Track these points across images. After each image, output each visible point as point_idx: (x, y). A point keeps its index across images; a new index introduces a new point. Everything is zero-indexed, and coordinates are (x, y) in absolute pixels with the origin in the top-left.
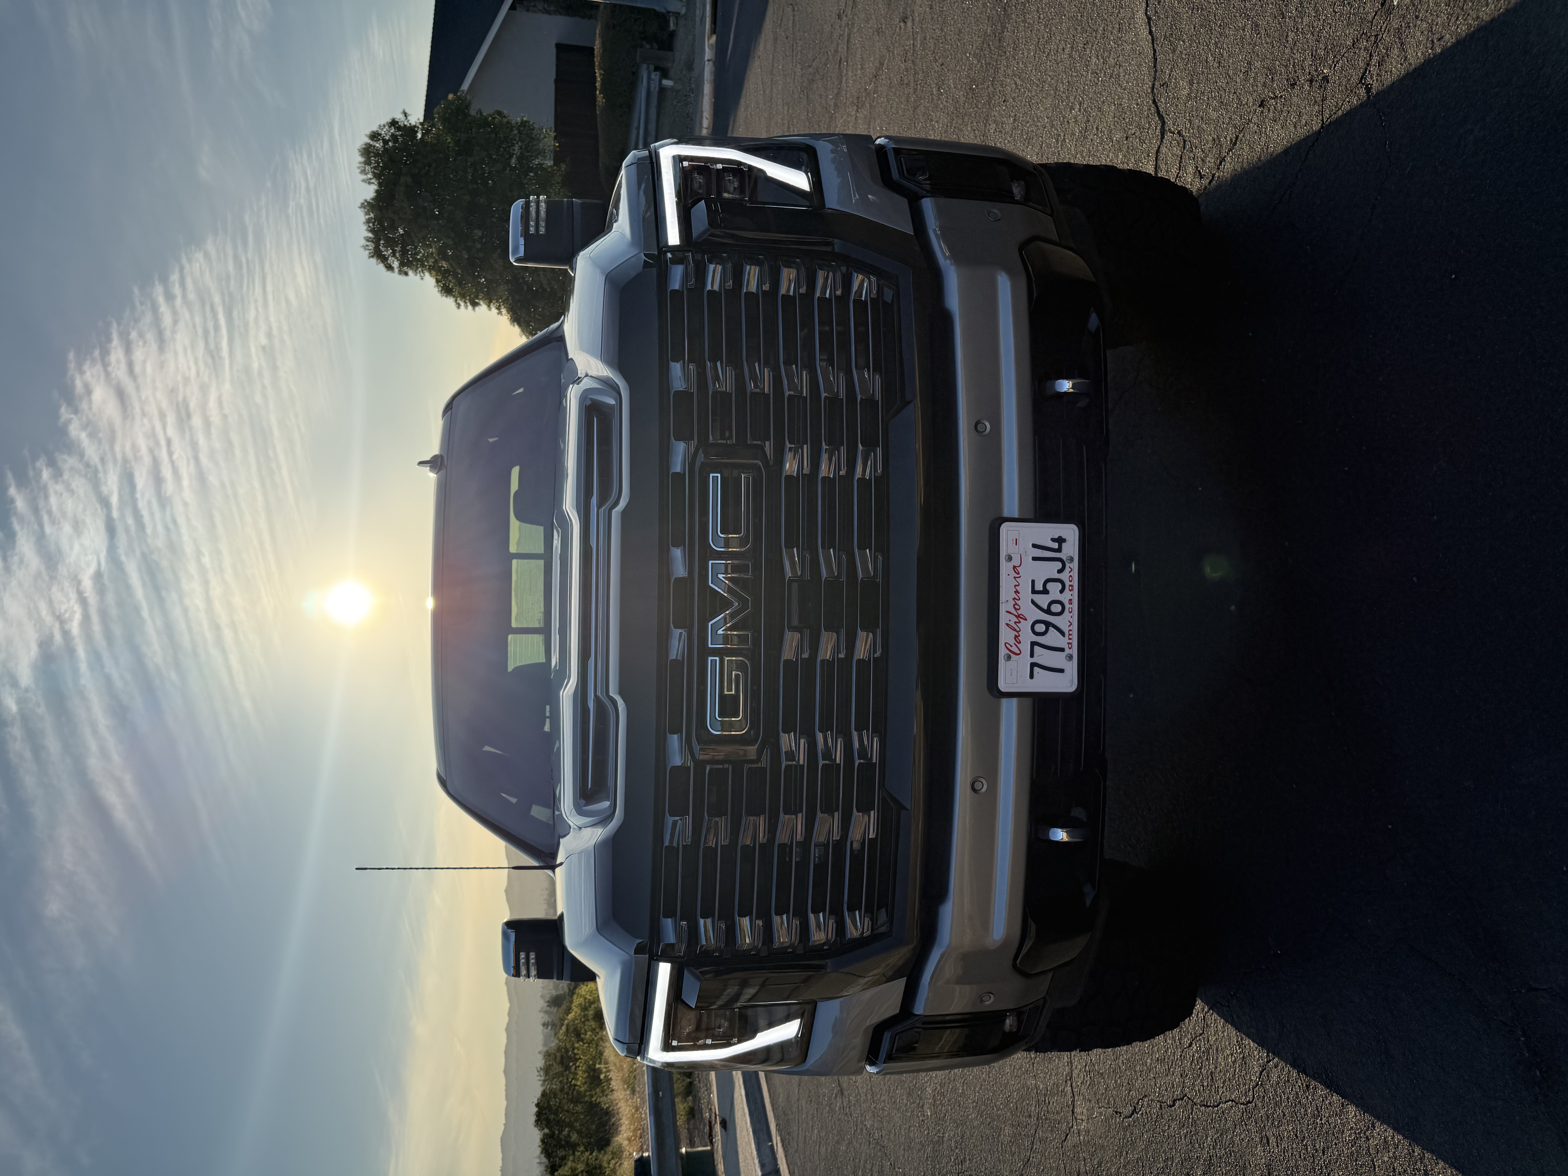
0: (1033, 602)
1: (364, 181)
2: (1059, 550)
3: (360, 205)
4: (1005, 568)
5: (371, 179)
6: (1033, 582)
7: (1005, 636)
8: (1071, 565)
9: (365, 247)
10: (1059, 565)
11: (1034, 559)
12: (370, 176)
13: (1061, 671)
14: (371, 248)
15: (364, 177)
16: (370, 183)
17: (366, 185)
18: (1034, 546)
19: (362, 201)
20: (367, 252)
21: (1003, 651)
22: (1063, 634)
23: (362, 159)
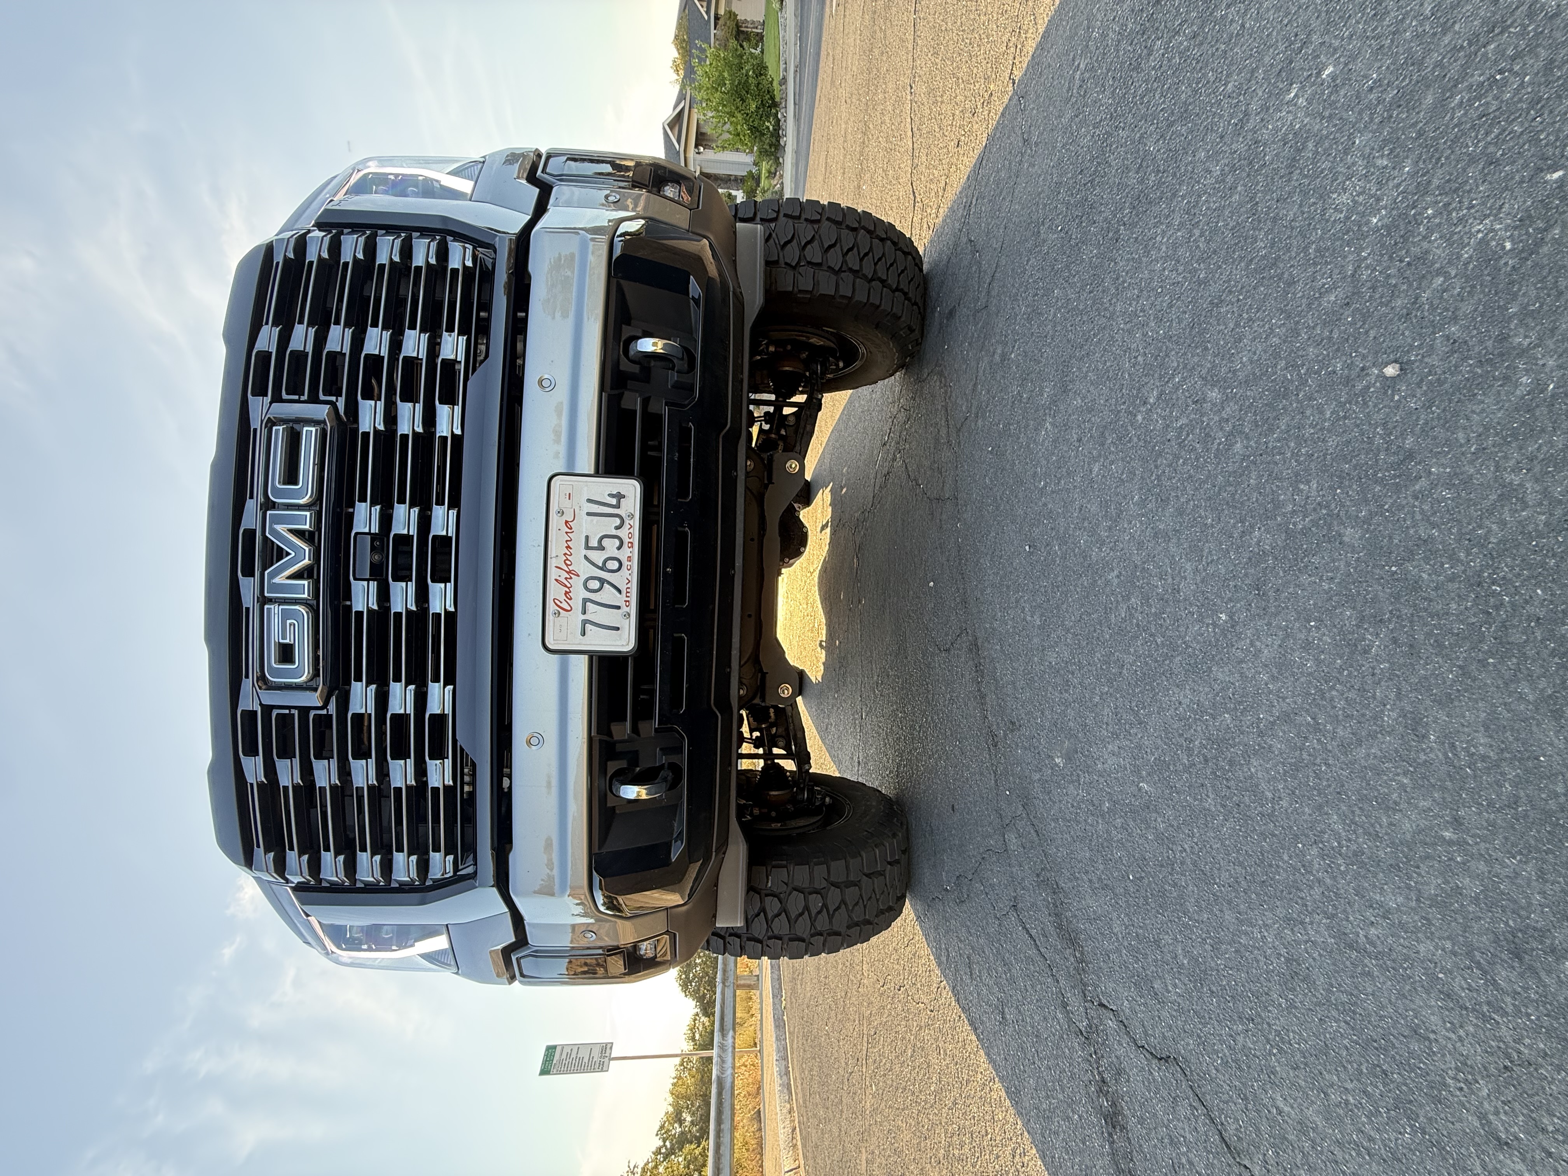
0: (586, 557)
2: (618, 506)
4: (556, 523)
6: (587, 537)
8: (632, 524)
10: (618, 521)
11: (589, 514)
13: (618, 629)
18: (589, 501)
21: (551, 607)
22: (620, 591)
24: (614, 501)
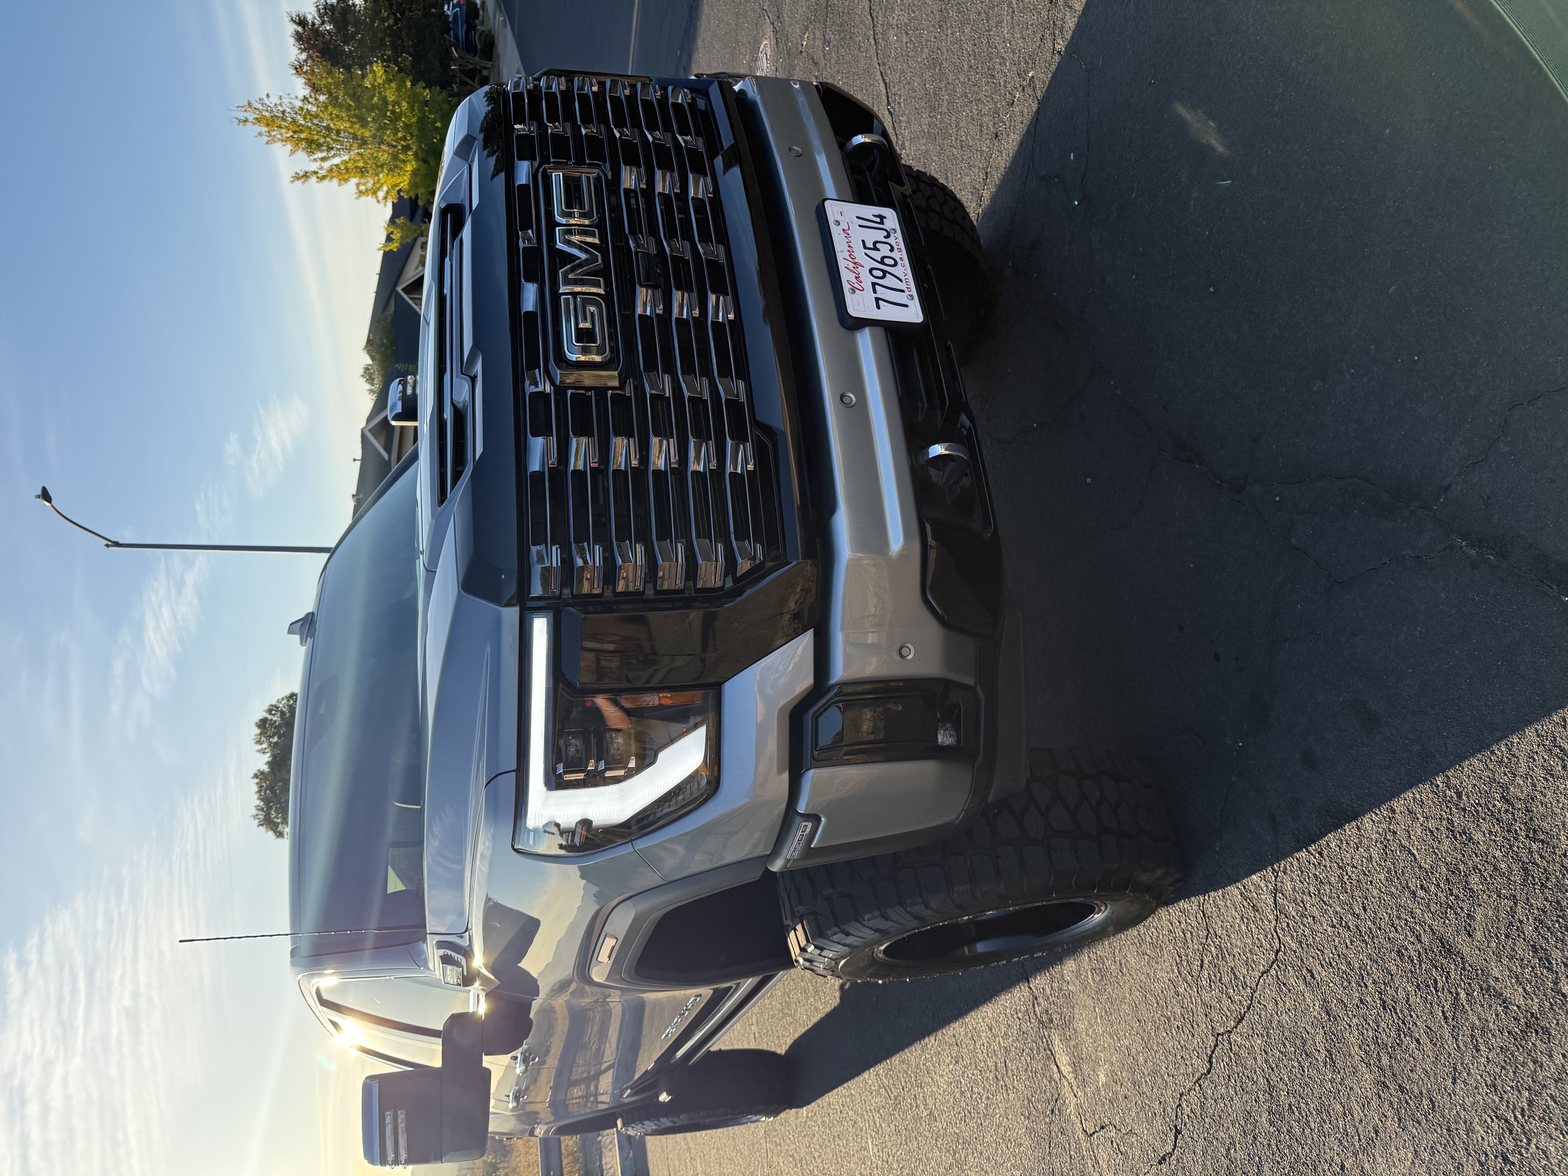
0: (866, 254)
1: (258, 751)
2: (882, 223)
3: (253, 776)
4: (835, 231)
5: (265, 749)
6: (863, 242)
7: (846, 276)
8: (896, 235)
9: (255, 817)
10: (885, 234)
11: (860, 226)
12: (265, 746)
13: (906, 306)
14: (260, 817)
15: (259, 747)
16: (264, 753)
17: (261, 755)
18: (858, 217)
19: (255, 771)
20: (257, 821)
21: (846, 287)
22: (901, 280)
23: (258, 731)
24: (878, 220)
